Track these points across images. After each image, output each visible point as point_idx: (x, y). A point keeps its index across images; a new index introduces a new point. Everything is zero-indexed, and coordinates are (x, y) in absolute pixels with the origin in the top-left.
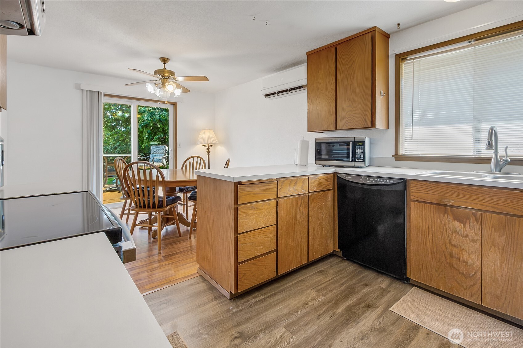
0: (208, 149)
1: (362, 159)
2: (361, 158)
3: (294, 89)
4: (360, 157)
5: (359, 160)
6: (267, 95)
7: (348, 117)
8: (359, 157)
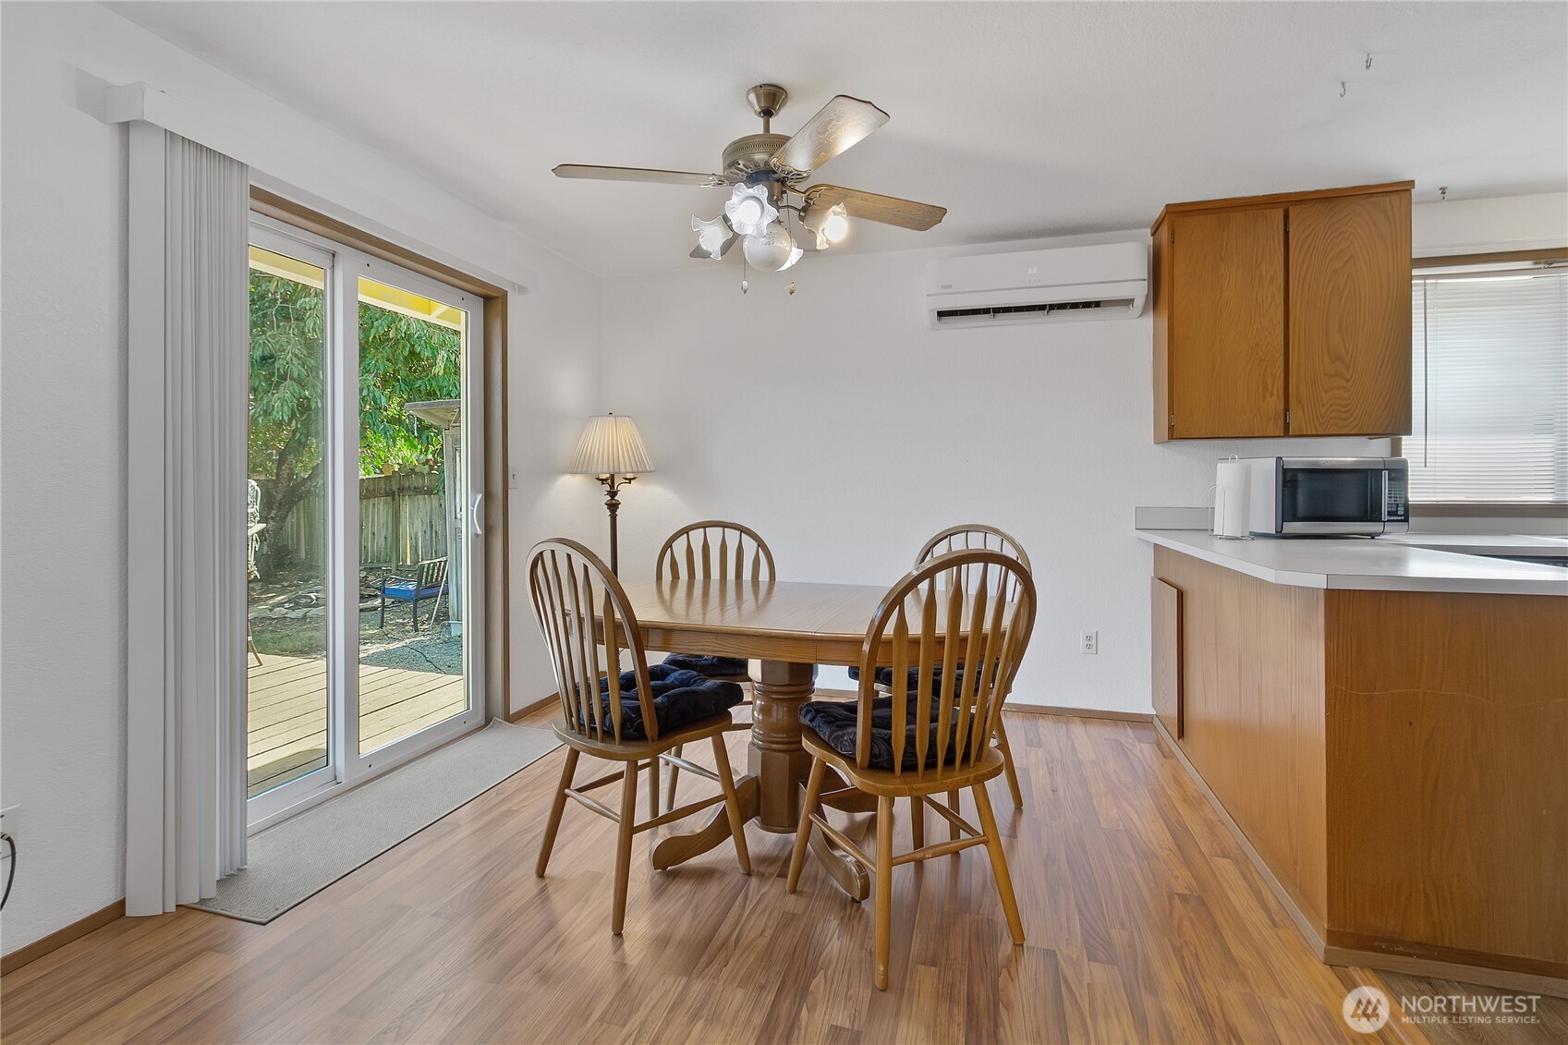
0: (613, 494)
1: (1401, 516)
2: (1399, 513)
3: (1074, 306)
4: (1397, 511)
5: (1395, 518)
6: (941, 314)
7: (1330, 403)
8: (1394, 509)
